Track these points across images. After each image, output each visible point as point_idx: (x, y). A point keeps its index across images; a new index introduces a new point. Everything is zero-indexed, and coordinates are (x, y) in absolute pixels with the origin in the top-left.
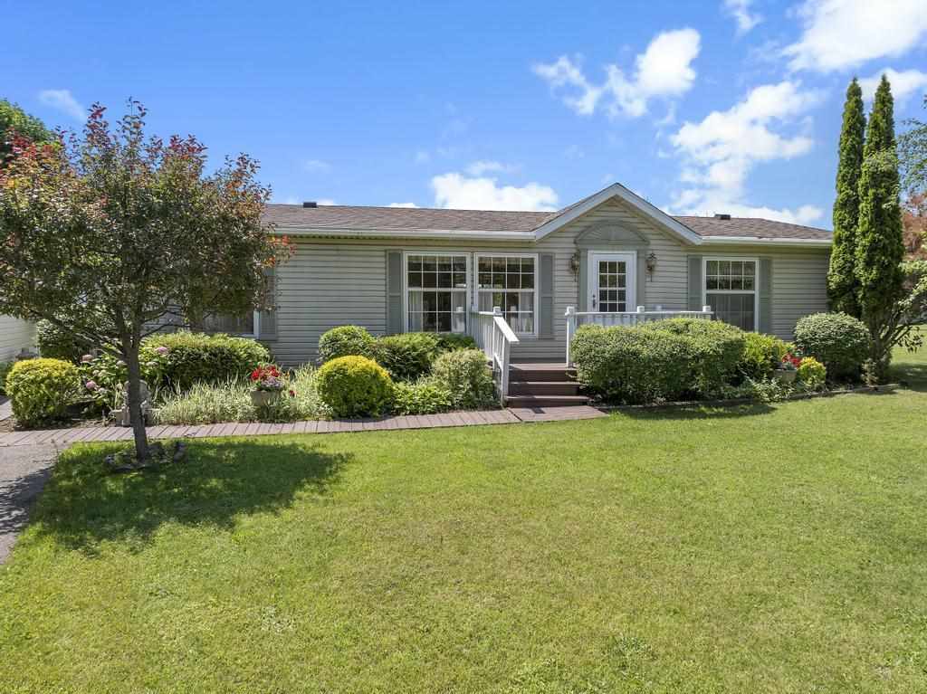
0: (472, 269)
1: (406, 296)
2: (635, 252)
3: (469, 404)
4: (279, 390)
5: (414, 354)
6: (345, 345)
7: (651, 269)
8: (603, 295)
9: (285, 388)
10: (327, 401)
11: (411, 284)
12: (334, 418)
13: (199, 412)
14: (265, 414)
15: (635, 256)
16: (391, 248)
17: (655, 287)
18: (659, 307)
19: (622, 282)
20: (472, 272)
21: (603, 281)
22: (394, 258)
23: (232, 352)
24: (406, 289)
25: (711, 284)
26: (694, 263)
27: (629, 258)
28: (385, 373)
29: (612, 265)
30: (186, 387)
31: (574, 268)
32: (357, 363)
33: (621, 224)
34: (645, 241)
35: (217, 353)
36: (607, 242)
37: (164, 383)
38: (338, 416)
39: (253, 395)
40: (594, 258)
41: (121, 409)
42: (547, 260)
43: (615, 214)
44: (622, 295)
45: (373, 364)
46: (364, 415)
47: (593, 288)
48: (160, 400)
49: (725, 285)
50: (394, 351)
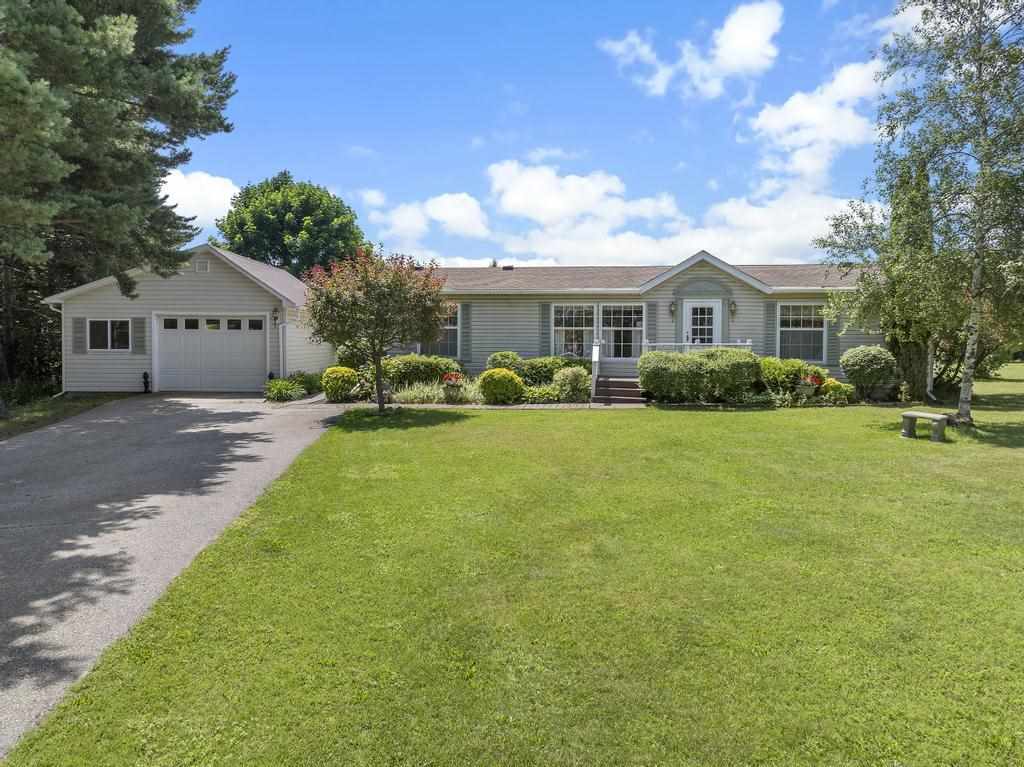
0: (598, 314)
1: (552, 332)
2: (720, 301)
3: (570, 400)
4: (459, 387)
5: (545, 370)
6: (500, 363)
7: (733, 313)
8: (695, 332)
9: (461, 386)
10: (483, 393)
11: (556, 326)
12: (486, 404)
13: (416, 398)
14: (450, 400)
15: (721, 304)
16: (543, 301)
17: (737, 325)
18: (739, 341)
19: (710, 322)
20: (598, 317)
21: (695, 322)
22: (545, 308)
23: (437, 365)
24: (553, 328)
25: (784, 323)
26: (770, 308)
27: (716, 305)
28: (519, 379)
29: (703, 311)
30: (410, 384)
31: (672, 313)
32: (501, 372)
33: (710, 280)
34: (729, 292)
35: (428, 366)
36: (699, 294)
37: (400, 382)
38: (488, 403)
39: (444, 389)
40: (688, 305)
41: (375, 396)
42: (652, 307)
43: (705, 272)
44: (710, 332)
45: (512, 373)
46: (504, 403)
47: (687, 326)
48: (397, 390)
49: (796, 323)
50: (533, 367)
